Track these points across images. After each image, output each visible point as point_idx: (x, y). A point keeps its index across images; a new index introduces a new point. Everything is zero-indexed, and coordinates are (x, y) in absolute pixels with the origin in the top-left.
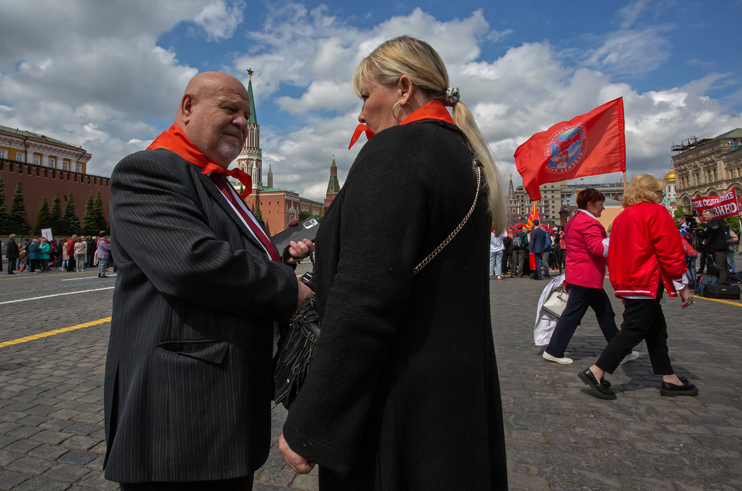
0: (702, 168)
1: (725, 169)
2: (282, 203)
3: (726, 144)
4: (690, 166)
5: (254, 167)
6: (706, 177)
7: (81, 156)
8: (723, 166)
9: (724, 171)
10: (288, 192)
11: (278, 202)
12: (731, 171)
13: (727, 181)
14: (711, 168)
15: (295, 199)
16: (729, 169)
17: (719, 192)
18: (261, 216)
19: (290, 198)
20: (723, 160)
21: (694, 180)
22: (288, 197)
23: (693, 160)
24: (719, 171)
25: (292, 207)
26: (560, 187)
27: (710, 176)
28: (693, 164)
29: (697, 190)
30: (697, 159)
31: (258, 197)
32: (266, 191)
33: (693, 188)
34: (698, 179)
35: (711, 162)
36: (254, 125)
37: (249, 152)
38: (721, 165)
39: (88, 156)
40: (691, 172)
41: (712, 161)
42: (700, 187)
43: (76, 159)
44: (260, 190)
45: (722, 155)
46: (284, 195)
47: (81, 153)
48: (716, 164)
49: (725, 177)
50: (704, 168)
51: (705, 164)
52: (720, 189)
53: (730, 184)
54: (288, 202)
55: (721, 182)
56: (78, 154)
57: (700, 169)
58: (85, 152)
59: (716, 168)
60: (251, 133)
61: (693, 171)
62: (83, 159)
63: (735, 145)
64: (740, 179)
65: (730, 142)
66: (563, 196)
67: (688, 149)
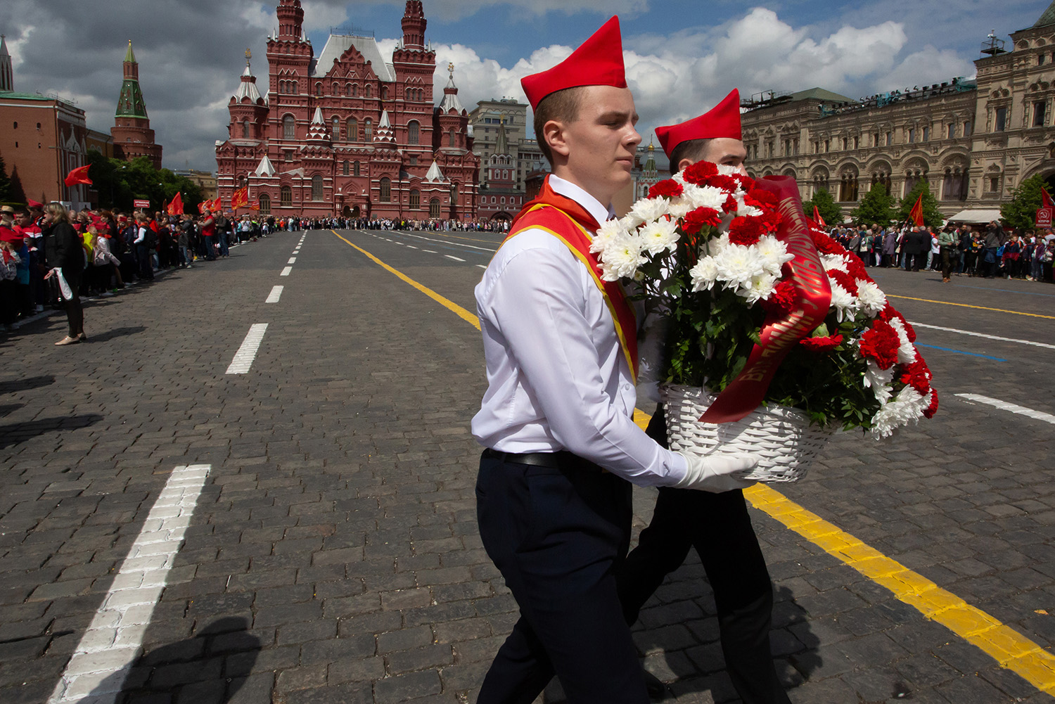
0: (778, 135)
1: (810, 140)
2: (50, 128)
3: (814, 107)
4: (762, 131)
6: (782, 148)
8: (808, 137)
9: (808, 143)
10: (62, 103)
11: (39, 125)
12: (817, 143)
13: (810, 157)
14: (791, 138)
15: (77, 120)
16: (815, 141)
17: (799, 171)
19: (67, 117)
20: (809, 128)
21: (766, 150)
22: (64, 115)
23: (767, 123)
24: (802, 143)
25: (73, 139)
26: (517, 141)
27: (788, 148)
28: (766, 128)
29: (768, 164)
30: (774, 122)
32: (2, 96)
33: (763, 161)
34: (771, 149)
35: (792, 129)
38: (805, 134)
40: (761, 139)
41: (795, 128)
42: (773, 160)
45: (809, 121)
46: (55, 110)
48: (800, 133)
49: (808, 151)
50: (782, 136)
51: (784, 130)
52: (802, 166)
53: (813, 160)
54: (63, 127)
55: (805, 156)
57: (775, 137)
59: (799, 137)
61: (765, 138)
63: (825, 109)
64: (829, 155)
65: (821, 105)
66: (520, 155)
67: (760, 106)
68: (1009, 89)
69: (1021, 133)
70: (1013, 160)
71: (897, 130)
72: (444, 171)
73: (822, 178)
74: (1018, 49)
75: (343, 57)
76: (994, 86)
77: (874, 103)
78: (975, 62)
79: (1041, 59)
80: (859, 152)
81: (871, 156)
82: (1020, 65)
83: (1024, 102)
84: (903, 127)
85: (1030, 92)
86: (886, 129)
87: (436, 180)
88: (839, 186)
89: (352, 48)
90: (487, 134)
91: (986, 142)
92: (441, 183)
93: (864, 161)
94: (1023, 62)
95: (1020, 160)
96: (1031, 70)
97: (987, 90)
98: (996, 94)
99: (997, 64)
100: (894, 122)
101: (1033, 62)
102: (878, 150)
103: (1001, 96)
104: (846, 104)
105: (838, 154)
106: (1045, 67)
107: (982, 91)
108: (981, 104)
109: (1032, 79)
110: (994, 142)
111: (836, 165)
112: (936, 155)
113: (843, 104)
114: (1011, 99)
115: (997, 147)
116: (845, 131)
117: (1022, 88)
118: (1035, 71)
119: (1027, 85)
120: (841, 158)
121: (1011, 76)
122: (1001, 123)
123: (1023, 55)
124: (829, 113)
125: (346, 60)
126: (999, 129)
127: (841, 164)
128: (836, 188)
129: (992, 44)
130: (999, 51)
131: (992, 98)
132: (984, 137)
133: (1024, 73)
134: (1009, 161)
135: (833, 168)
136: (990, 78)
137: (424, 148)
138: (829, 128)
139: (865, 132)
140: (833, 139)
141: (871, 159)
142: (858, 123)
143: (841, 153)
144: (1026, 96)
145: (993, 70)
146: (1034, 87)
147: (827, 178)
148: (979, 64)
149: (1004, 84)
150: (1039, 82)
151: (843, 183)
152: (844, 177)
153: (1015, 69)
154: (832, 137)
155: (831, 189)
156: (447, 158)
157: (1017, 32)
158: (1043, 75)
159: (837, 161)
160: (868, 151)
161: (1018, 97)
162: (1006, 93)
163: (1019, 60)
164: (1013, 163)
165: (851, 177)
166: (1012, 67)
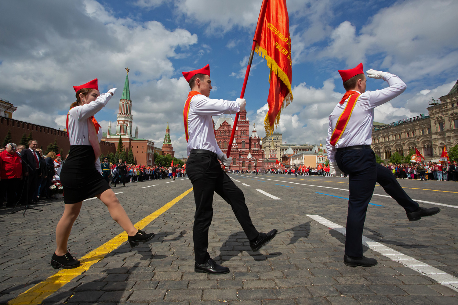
2: (146, 147)
5: (129, 125)
7: (9, 108)
10: (149, 141)
11: (143, 147)
15: (152, 145)
18: (133, 154)
22: (149, 144)
25: (151, 150)
26: (279, 145)
31: (130, 143)
32: (135, 140)
36: (129, 101)
37: (125, 116)
39: (14, 108)
43: (4, 110)
44: (131, 139)
46: (147, 143)
47: (9, 106)
54: (149, 147)
56: (6, 106)
58: (12, 106)
60: (127, 105)
62: (10, 110)
63: (376, 128)
64: (379, 143)
65: (374, 127)
66: (281, 150)
68: (442, 116)
69: (451, 131)
70: (449, 141)
71: (391, 136)
72: (253, 155)
73: (378, 151)
74: (443, 103)
75: (223, 124)
76: (436, 116)
77: (393, 125)
78: (427, 108)
79: (453, 105)
80: (390, 142)
81: (394, 143)
82: (445, 108)
83: (449, 120)
84: (404, 132)
85: (451, 116)
86: (398, 133)
87: (250, 158)
88: (384, 154)
89: (225, 121)
90: (270, 144)
91: (437, 135)
92: (252, 159)
93: (392, 145)
94: (446, 107)
95: (452, 140)
96: (450, 109)
97: (434, 117)
98: (437, 118)
100: (400, 131)
101: (450, 106)
102: (397, 140)
103: (440, 119)
104: (383, 126)
105: (382, 143)
106: (455, 108)
107: (432, 118)
108: (432, 123)
109: (450, 112)
110: (440, 135)
111: (382, 147)
112: (418, 141)
114: (444, 119)
115: (442, 137)
116: (384, 135)
117: (447, 115)
118: (451, 109)
119: (449, 114)
120: (383, 144)
121: (442, 112)
122: (442, 127)
123: (446, 104)
124: (378, 129)
125: (223, 125)
126: (441, 130)
127: (384, 146)
128: (384, 155)
129: (433, 102)
130: (436, 104)
131: (436, 120)
132: (436, 133)
133: (447, 110)
134: (447, 141)
135: (381, 148)
136: (434, 113)
137: (246, 149)
138: (378, 135)
139: (391, 135)
140: (380, 138)
141: (394, 144)
142: (388, 132)
144: (449, 118)
145: (434, 110)
146: (452, 115)
147: (380, 151)
148: (429, 109)
149: (440, 115)
150: (454, 113)
151: (386, 153)
152: (386, 150)
153: (443, 109)
154: (379, 137)
155: (381, 155)
156: (253, 151)
157: (441, 97)
158: (455, 110)
159: (382, 145)
160: (393, 141)
161: (446, 119)
162: (441, 117)
163: (444, 106)
164: (449, 142)
165: (388, 150)
166: (442, 109)
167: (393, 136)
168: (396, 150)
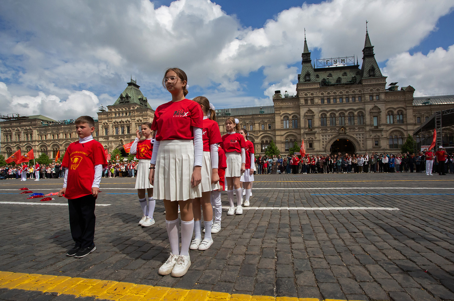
0: (22, 132)
1: (38, 134)
3: (39, 122)
4: (14, 130)
6: (25, 137)
8: (37, 133)
9: (37, 136)
12: (41, 136)
13: (38, 141)
14: (29, 133)
16: (40, 135)
17: (33, 147)
20: (37, 130)
21: (16, 138)
23: (16, 127)
24: (34, 135)
27: (28, 137)
28: (16, 129)
29: (18, 144)
30: (20, 127)
33: (15, 142)
34: (19, 137)
35: (29, 129)
38: (35, 133)
40: (14, 133)
41: (31, 129)
42: (20, 142)
45: (37, 127)
48: (33, 131)
49: (37, 139)
50: (24, 132)
51: (25, 130)
52: (35, 145)
53: (40, 143)
55: (35, 141)
57: (21, 132)
59: (33, 133)
61: (16, 133)
63: (44, 123)
64: (47, 141)
65: (42, 122)
67: (12, 119)
68: (108, 122)
69: (113, 136)
70: (111, 144)
71: (61, 134)
73: (44, 149)
74: (109, 111)
76: (104, 121)
77: (64, 123)
78: (97, 113)
79: (116, 115)
80: (59, 140)
81: (64, 141)
82: (110, 116)
83: (112, 127)
84: (75, 132)
85: (114, 124)
86: (69, 132)
88: (52, 152)
91: (103, 138)
93: (61, 143)
94: (111, 115)
95: (113, 144)
96: (113, 118)
97: (101, 122)
98: (104, 124)
99: (104, 115)
100: (72, 130)
101: (114, 116)
102: (67, 140)
103: (106, 125)
104: (53, 122)
105: (50, 140)
106: (117, 117)
107: (100, 122)
108: (100, 126)
109: (114, 120)
110: (105, 139)
111: (50, 145)
113: (51, 122)
114: (109, 126)
115: (106, 140)
116: (53, 132)
117: (111, 123)
118: (115, 118)
119: (113, 122)
120: (52, 142)
121: (108, 119)
122: (107, 132)
123: (111, 113)
124: (46, 125)
126: (106, 135)
127: (52, 144)
128: (51, 154)
129: (102, 108)
130: (104, 111)
131: (103, 125)
132: (102, 137)
133: (112, 118)
134: (110, 145)
135: (49, 146)
136: (102, 119)
138: (46, 131)
139: (61, 133)
140: (48, 135)
141: (64, 143)
142: (58, 130)
143: (52, 140)
144: (113, 125)
145: (103, 116)
146: (114, 123)
147: (47, 149)
148: (99, 114)
149: (106, 121)
150: (116, 121)
151: (54, 151)
152: (54, 149)
153: (109, 117)
154: (47, 134)
155: (49, 153)
157: (109, 106)
158: (117, 119)
159: (50, 143)
160: (63, 140)
161: (111, 125)
163: (110, 114)
164: (111, 145)
165: (57, 149)
166: (108, 116)
167: (63, 135)
168: (65, 149)
